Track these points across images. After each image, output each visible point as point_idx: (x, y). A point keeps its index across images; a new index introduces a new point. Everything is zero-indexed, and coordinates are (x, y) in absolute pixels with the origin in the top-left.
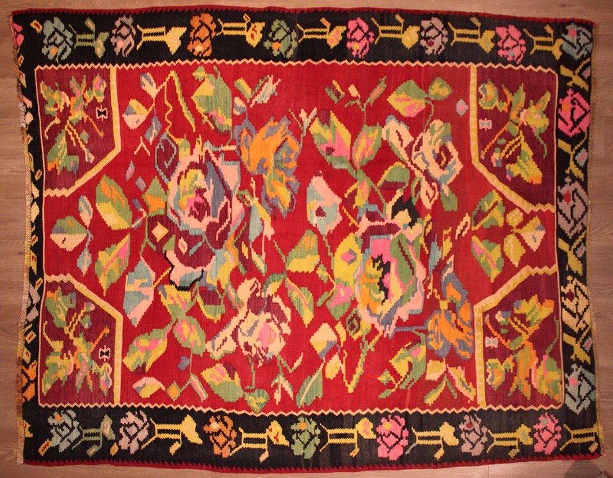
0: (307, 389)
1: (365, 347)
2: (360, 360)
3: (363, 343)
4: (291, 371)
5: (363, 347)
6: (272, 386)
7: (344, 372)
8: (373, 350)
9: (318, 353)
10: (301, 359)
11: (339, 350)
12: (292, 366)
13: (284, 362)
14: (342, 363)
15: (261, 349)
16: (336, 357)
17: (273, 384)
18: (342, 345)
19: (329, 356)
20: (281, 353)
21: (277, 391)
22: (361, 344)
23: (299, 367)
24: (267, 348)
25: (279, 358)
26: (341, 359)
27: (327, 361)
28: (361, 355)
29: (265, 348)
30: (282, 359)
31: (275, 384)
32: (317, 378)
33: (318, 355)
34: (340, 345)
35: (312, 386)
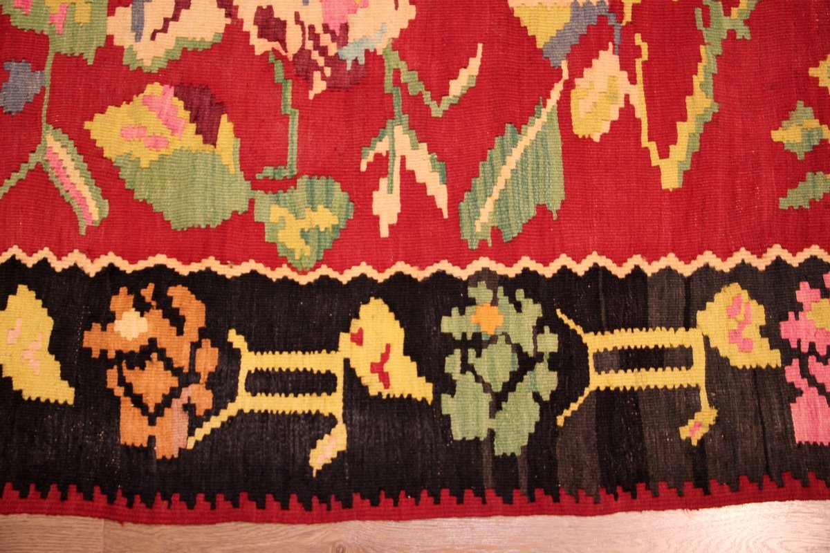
0: (505, 173)
1: (714, 25)
2: (700, 66)
3: (706, 10)
4: (437, 111)
5: (707, 23)
6: (363, 167)
7: (641, 112)
8: (743, 32)
9: (540, 45)
10: (475, 64)
11: (617, 33)
12: (440, 92)
13: (410, 78)
14: (633, 80)
15: (319, 30)
16: (607, 62)
17: (368, 157)
18: (628, 17)
19: (583, 55)
20: (399, 44)
21: (383, 182)
22: (698, 12)
23: (470, 95)
24: (345, 28)
25: (393, 61)
26: (627, 65)
27: (576, 72)
28: (702, 49)
29: (334, 26)
30: (403, 66)
31: (378, 156)
32: (541, 138)
33: (541, 52)
34: (620, 17)
35: (523, 162)
